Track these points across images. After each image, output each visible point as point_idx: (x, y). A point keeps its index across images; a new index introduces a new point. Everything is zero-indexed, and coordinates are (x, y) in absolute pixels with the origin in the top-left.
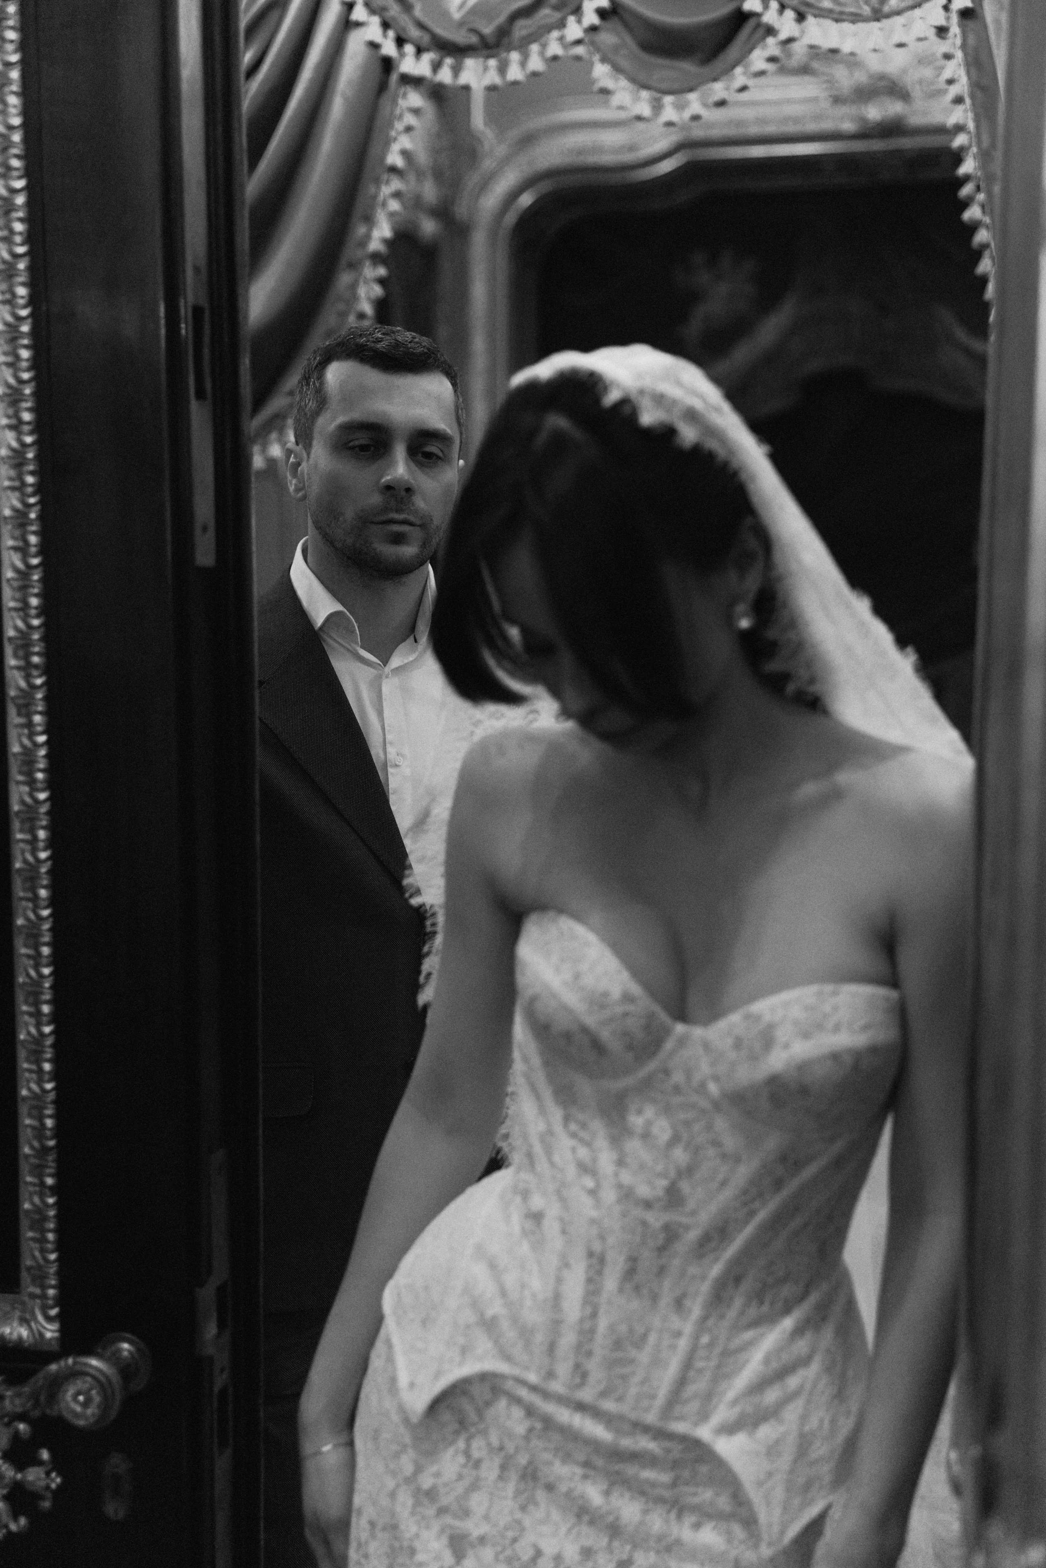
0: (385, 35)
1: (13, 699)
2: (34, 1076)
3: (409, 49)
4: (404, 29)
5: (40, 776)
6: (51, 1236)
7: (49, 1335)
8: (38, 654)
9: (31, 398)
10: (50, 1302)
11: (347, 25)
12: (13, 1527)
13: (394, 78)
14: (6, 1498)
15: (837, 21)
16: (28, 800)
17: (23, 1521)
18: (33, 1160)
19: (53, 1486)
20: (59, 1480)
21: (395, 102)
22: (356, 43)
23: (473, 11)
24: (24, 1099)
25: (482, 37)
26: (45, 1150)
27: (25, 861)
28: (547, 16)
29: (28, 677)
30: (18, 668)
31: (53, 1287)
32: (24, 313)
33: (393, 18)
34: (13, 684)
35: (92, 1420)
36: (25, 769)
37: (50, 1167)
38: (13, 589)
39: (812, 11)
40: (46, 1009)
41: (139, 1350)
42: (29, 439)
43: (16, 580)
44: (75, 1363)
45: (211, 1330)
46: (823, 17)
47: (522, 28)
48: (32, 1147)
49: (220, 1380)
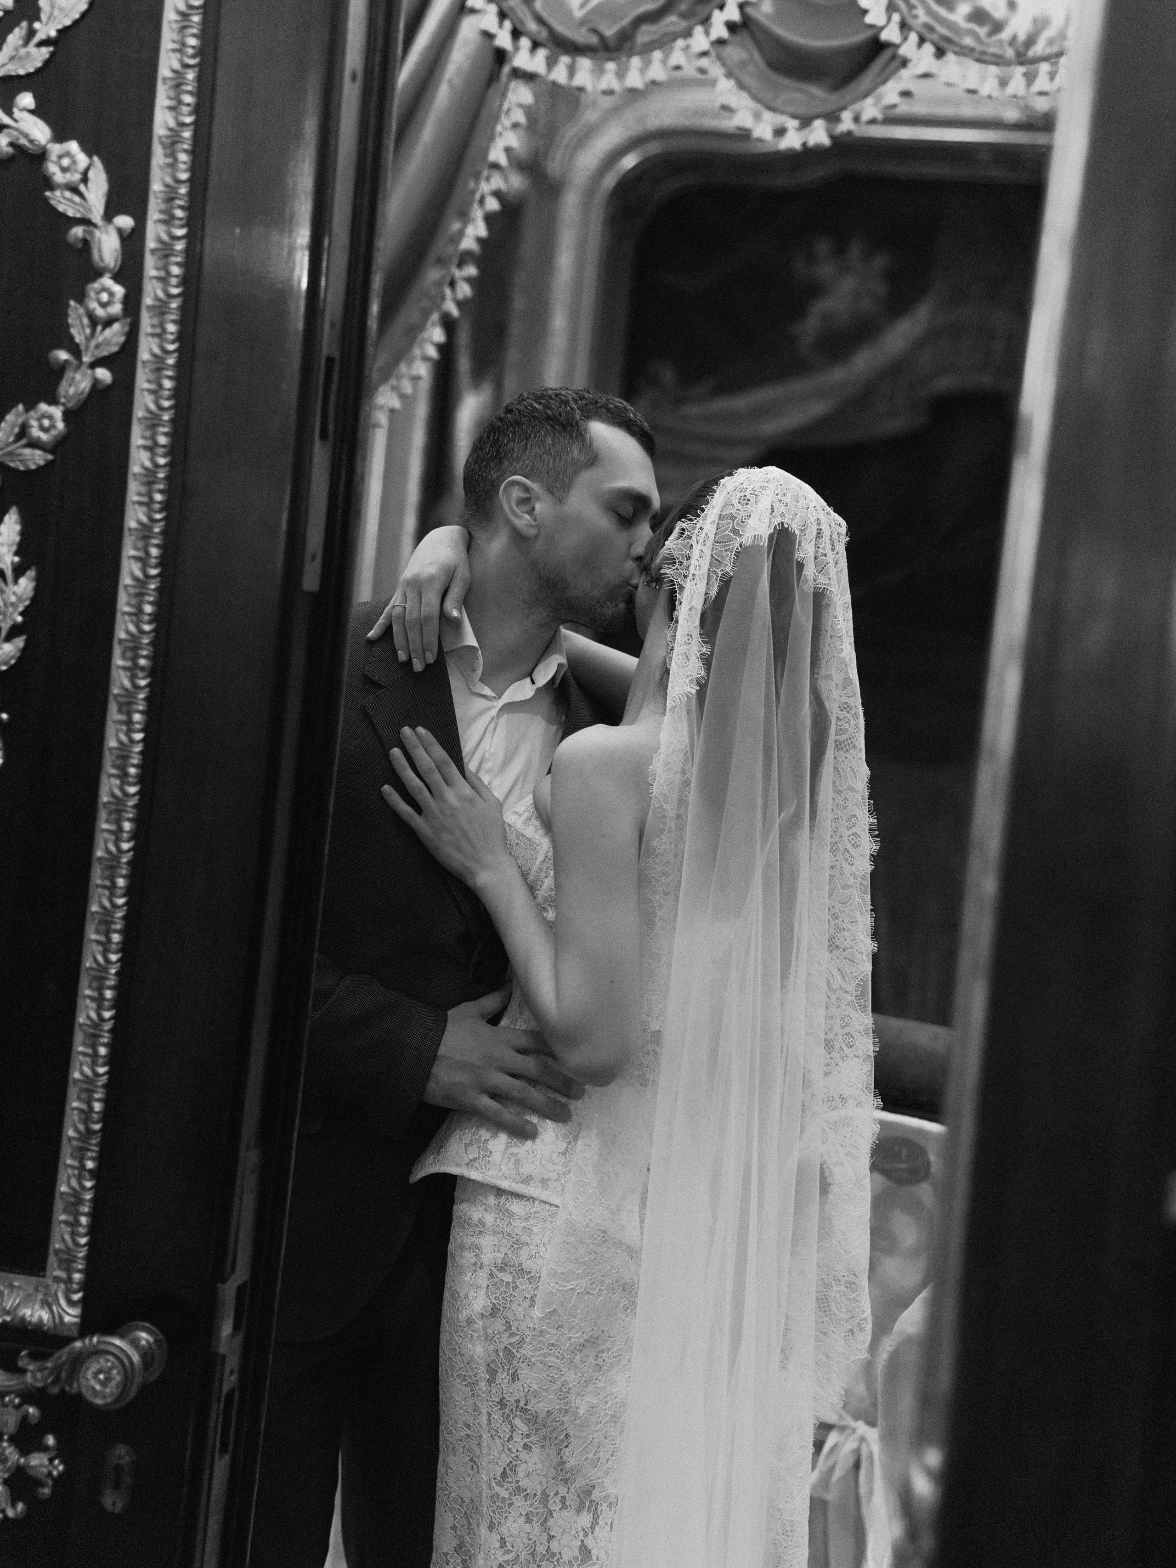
0: (501, 25)
1: (116, 696)
2: (88, 1060)
3: (525, 43)
4: (522, 22)
5: (132, 771)
6: (84, 1220)
7: (67, 1319)
8: (145, 657)
9: (170, 425)
10: (75, 1286)
11: (461, 9)
12: (10, 1513)
13: (506, 70)
14: (6, 1482)
15: (978, 60)
16: (118, 792)
17: (20, 1506)
18: (75, 1143)
19: (55, 1473)
20: (61, 1468)
21: (504, 95)
22: (469, 28)
23: (598, 11)
24: (76, 1081)
25: (601, 37)
26: (89, 1132)
27: (107, 851)
28: (672, 23)
29: (133, 678)
30: (125, 668)
31: (79, 1271)
32: (171, 347)
33: (512, 9)
34: (118, 683)
35: (109, 1400)
36: (119, 762)
37: (92, 1151)
38: (129, 595)
39: (951, 47)
40: (109, 994)
41: (156, 1340)
42: (162, 461)
43: (134, 587)
44: (99, 1342)
45: (226, 1329)
46: (965, 55)
47: (645, 35)
48: (77, 1130)
49: (230, 1381)
